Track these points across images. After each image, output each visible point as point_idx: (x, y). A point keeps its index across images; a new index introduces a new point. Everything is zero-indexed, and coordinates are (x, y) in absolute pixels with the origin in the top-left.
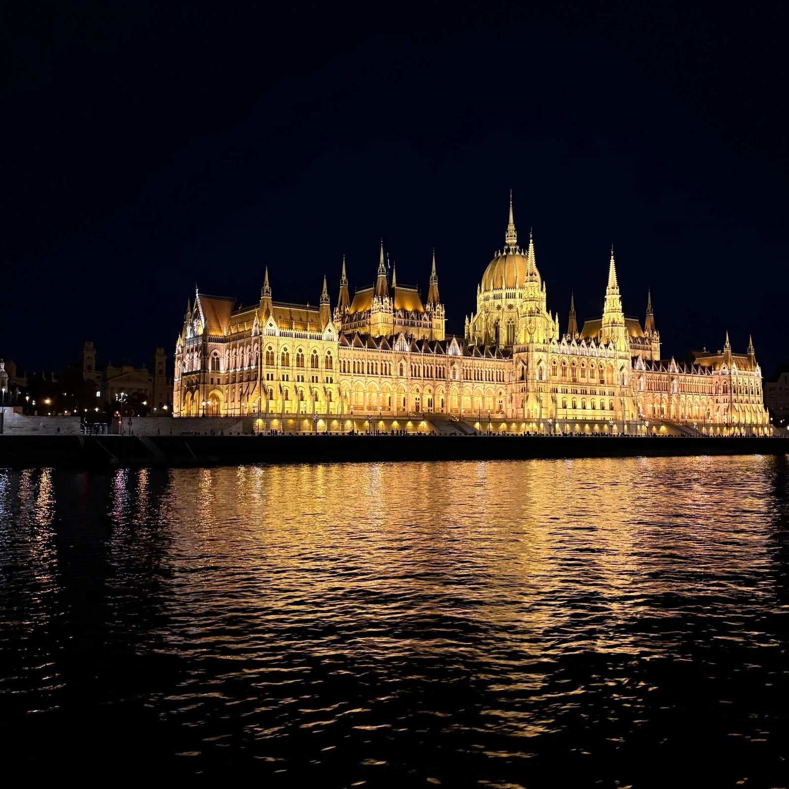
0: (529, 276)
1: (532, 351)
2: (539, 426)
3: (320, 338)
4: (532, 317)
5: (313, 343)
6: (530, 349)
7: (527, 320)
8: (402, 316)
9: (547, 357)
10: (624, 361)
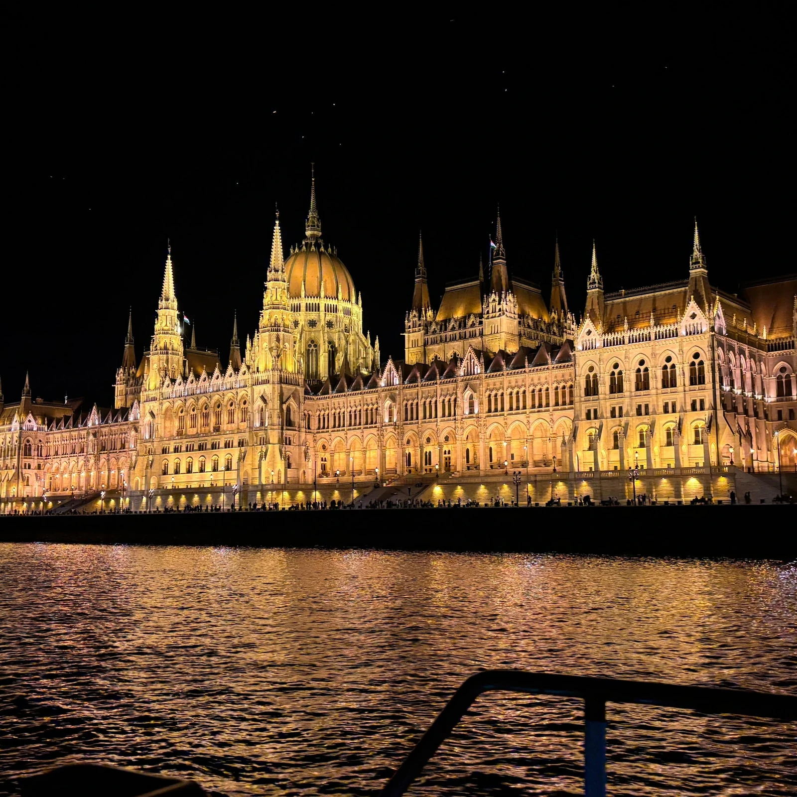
10: (264, 386)
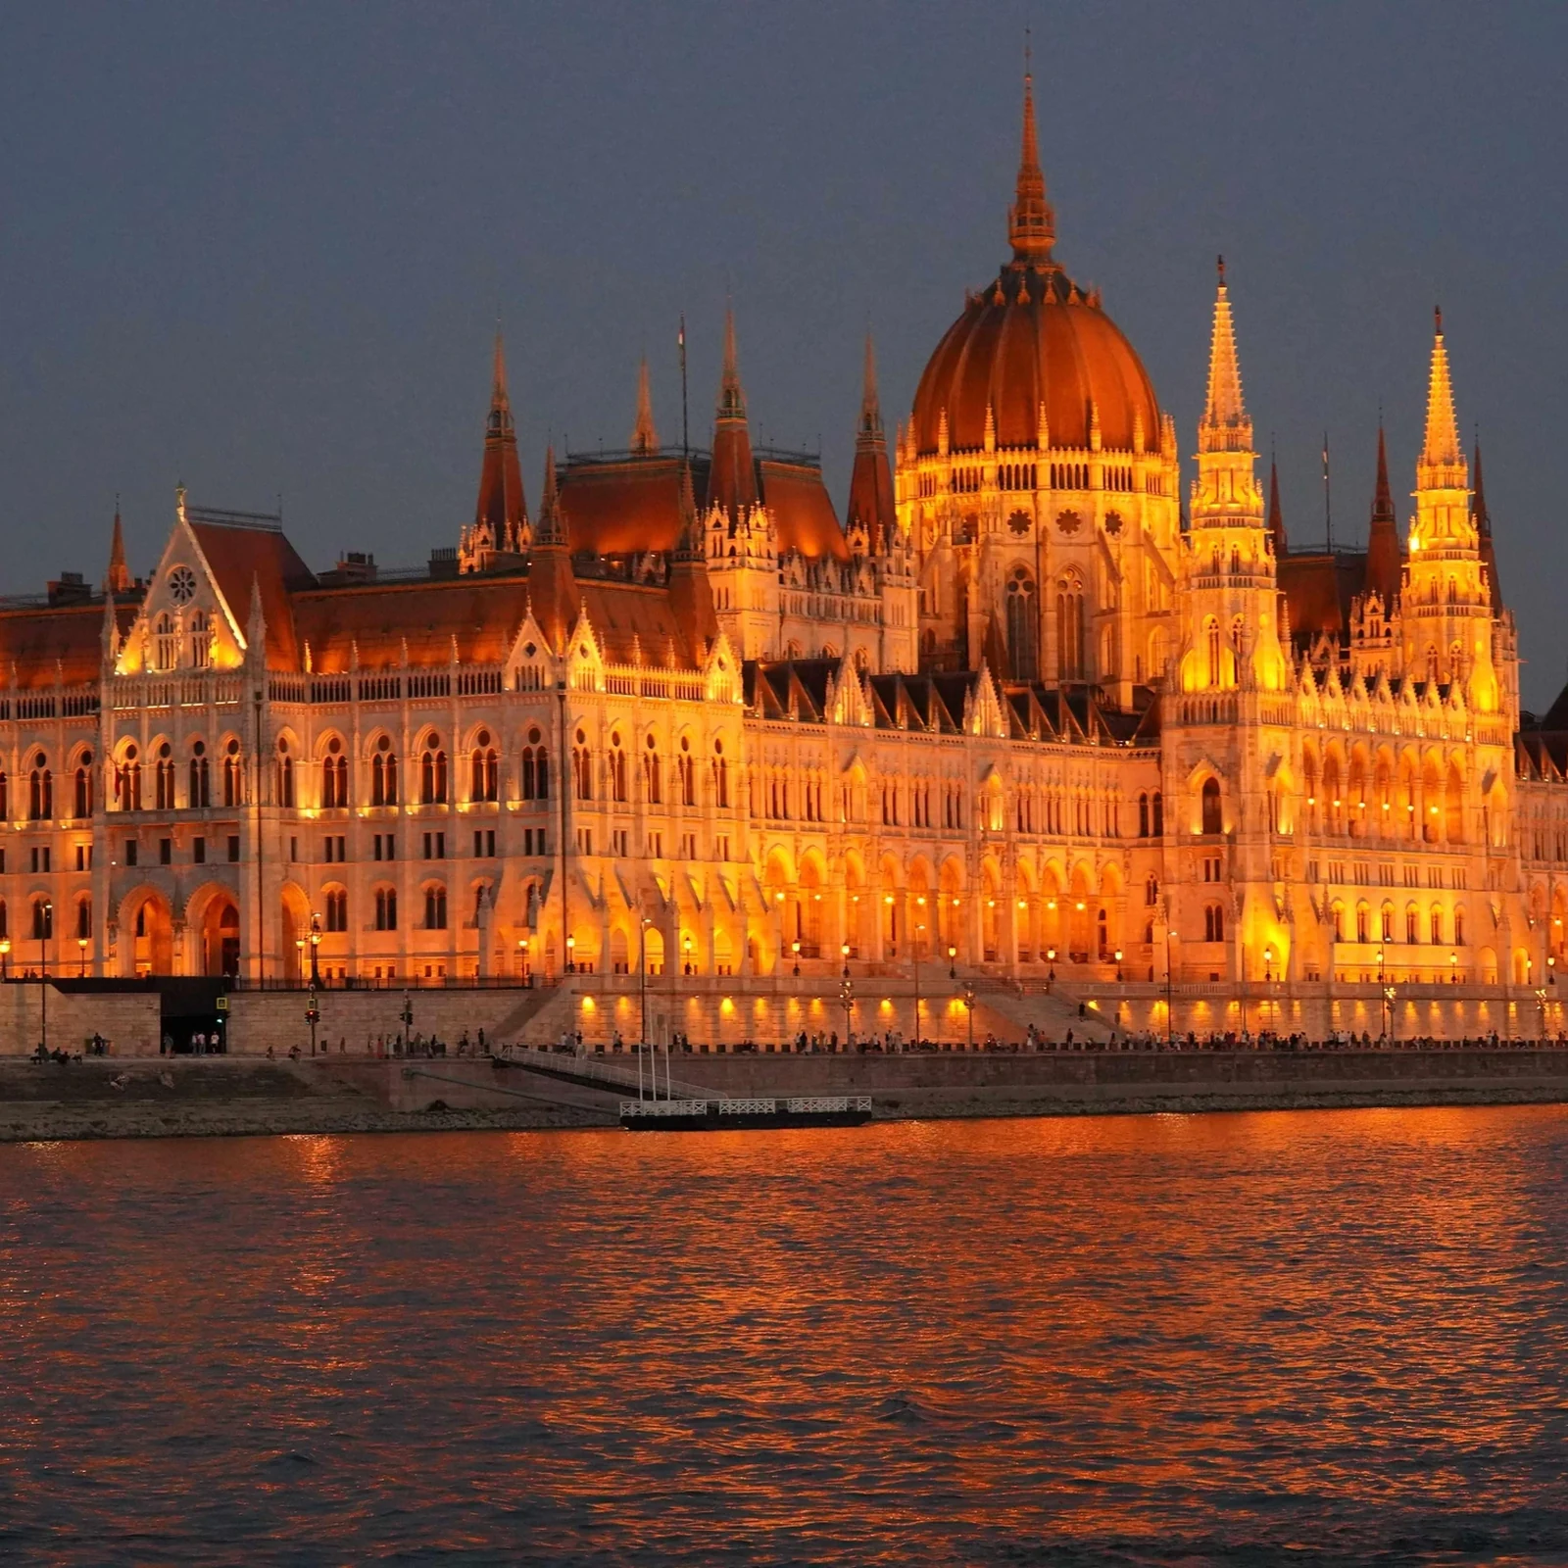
0: (1223, 428)
1: (1253, 724)
2: (1288, 1010)
3: (696, 694)
4: (1241, 591)
5: (684, 714)
6: (1245, 713)
7: (1226, 601)
8: (802, 581)
9: (1292, 744)
